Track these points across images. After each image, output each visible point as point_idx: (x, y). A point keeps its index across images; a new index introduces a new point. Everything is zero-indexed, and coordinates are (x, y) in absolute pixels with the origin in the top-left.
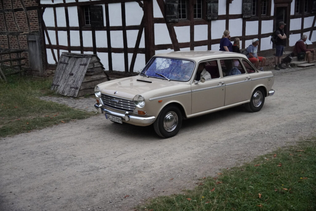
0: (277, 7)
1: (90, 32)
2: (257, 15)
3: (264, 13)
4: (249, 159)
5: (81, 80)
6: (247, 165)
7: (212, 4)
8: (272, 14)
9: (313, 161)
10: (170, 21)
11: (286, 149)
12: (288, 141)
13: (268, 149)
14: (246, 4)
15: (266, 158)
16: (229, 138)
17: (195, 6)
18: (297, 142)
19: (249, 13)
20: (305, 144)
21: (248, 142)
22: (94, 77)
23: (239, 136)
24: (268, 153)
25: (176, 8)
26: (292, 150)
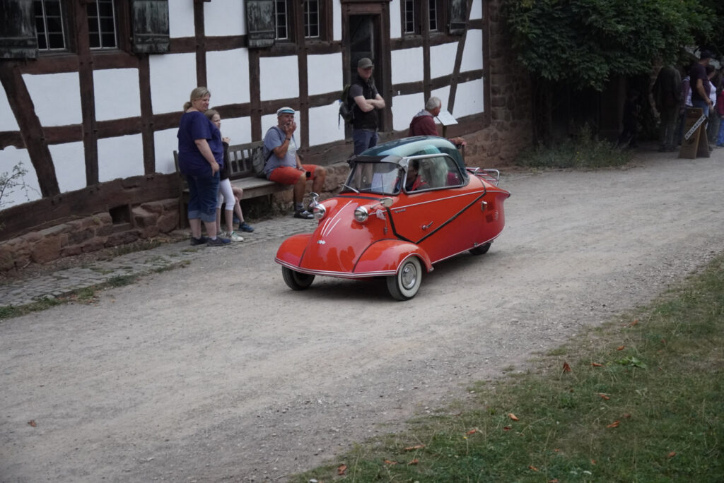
0: (350, 13)
2: (292, 39)
3: (314, 33)
8: (337, 35)
9: (449, 476)
11: (376, 445)
12: (382, 422)
13: (322, 451)
14: (255, 3)
15: (314, 480)
16: (206, 427)
18: (407, 422)
19: (268, 33)
20: (428, 425)
21: (265, 434)
23: (240, 417)
24: (323, 465)
26: (391, 447)
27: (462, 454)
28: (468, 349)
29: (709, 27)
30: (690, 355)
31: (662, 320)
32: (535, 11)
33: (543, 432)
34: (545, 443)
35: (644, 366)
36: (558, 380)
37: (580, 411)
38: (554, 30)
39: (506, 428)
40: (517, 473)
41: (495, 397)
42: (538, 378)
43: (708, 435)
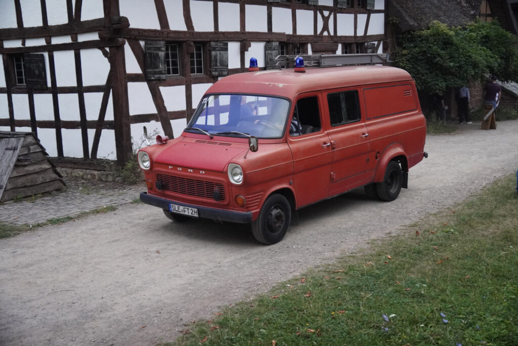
1: (26, 96)
4: (264, 288)
5: (7, 173)
6: (261, 297)
7: (218, 52)
9: (355, 285)
10: (153, 78)
11: (320, 269)
12: (324, 258)
13: (294, 271)
14: (270, 52)
15: (289, 285)
17: (192, 56)
18: (336, 258)
20: (347, 260)
21: (266, 262)
22: (31, 169)
24: (294, 278)
25: (163, 59)
26: (328, 270)
27: (363, 275)
28: (369, 223)
29: (497, 65)
30: (481, 228)
31: (467, 210)
32: (409, 55)
33: (404, 265)
34: (404, 270)
35: (457, 233)
36: (413, 239)
37: (423, 255)
38: (418, 65)
39: (385, 263)
40: (390, 285)
41: (381, 247)
42: (403, 238)
43: (487, 268)
